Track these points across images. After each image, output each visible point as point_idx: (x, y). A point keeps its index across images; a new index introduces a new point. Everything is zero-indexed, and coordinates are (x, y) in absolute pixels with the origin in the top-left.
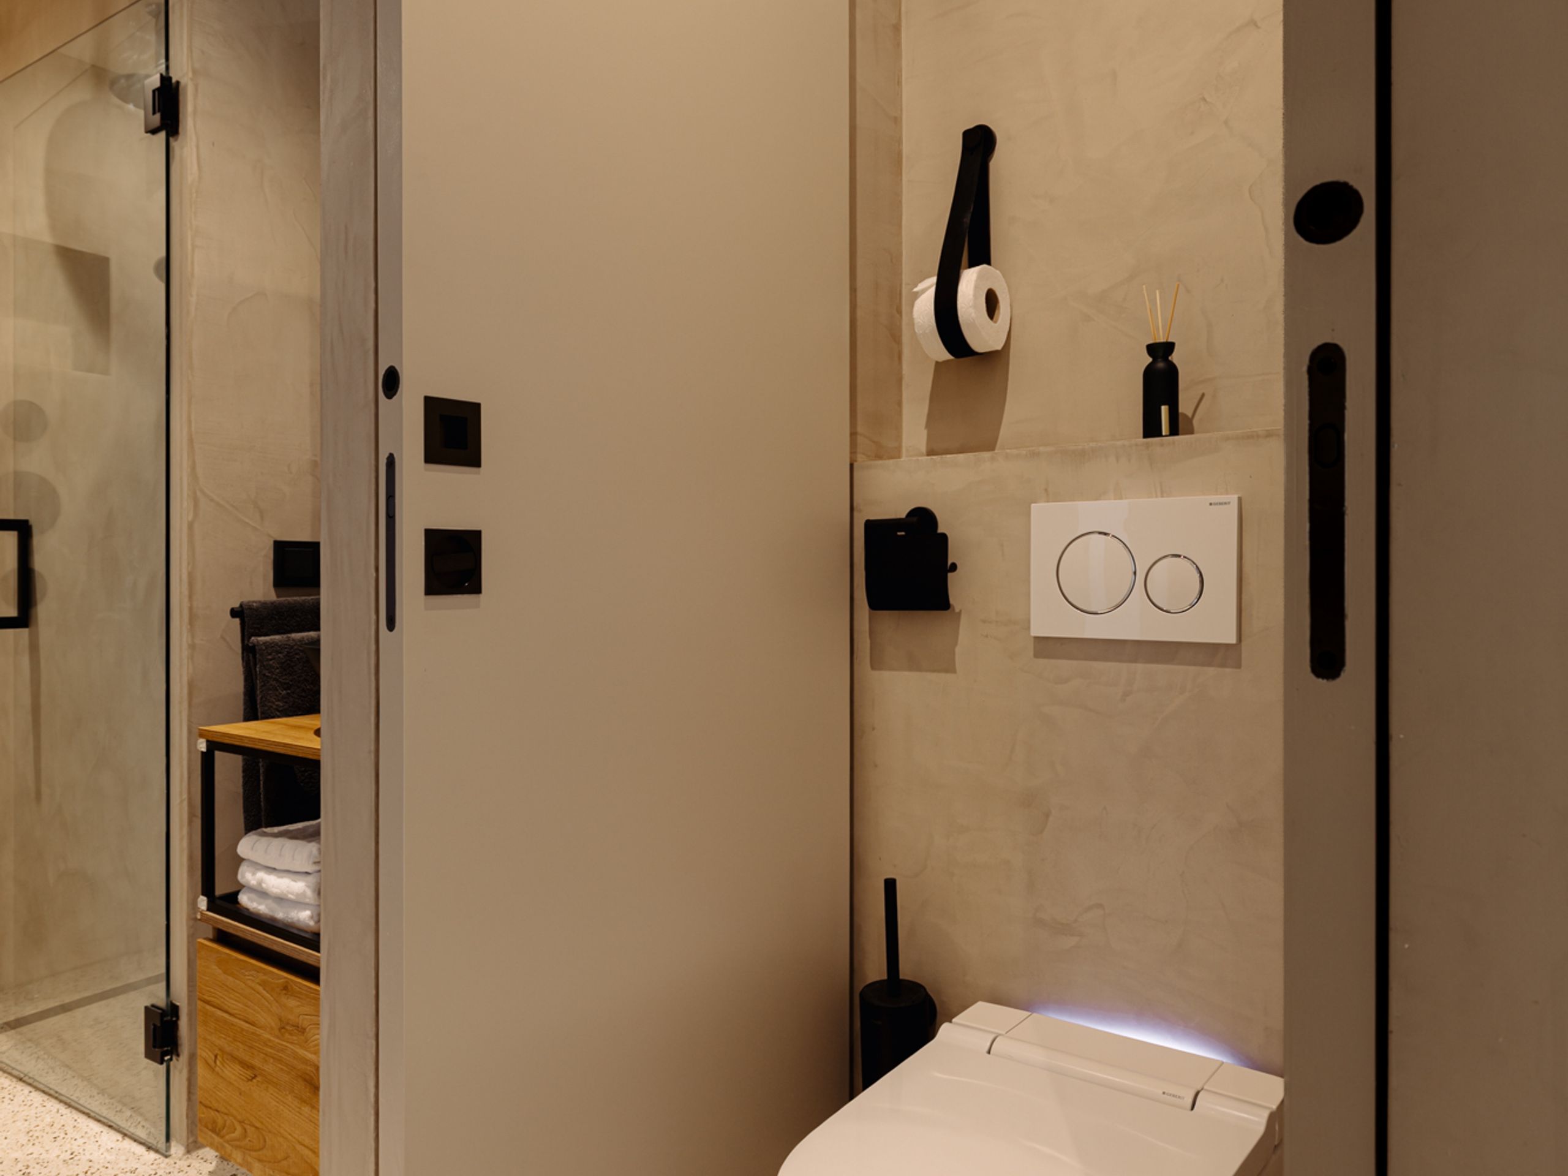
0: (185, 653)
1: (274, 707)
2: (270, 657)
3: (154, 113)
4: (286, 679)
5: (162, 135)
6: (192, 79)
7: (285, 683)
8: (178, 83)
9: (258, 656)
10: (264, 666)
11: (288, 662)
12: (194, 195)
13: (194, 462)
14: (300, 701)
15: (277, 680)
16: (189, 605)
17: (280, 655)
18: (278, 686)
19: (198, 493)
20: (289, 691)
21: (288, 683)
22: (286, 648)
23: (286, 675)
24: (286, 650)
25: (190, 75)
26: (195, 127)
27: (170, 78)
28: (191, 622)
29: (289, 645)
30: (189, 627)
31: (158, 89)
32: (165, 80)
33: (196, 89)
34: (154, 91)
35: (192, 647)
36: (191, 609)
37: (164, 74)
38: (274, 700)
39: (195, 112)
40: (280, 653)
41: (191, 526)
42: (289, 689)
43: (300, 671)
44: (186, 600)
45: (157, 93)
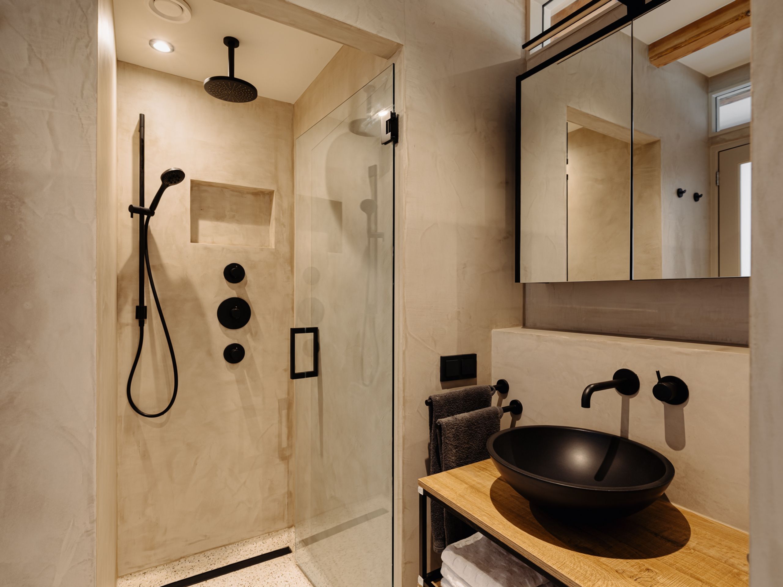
0: (401, 421)
1: (451, 460)
2: (448, 432)
3: (387, 133)
4: (456, 443)
5: (391, 145)
6: (405, 113)
7: (455, 445)
8: (398, 115)
9: (442, 431)
10: (446, 437)
11: (457, 433)
12: (406, 175)
13: (406, 319)
14: (462, 455)
15: (451, 445)
16: (403, 395)
17: (453, 430)
18: (453, 448)
19: (407, 335)
20: (457, 450)
21: (457, 445)
22: (456, 425)
23: (455, 441)
24: (456, 426)
25: (405, 110)
26: (407, 137)
27: (395, 113)
28: (404, 405)
29: (457, 424)
30: (403, 407)
31: (389, 120)
32: (393, 114)
33: (407, 118)
34: (387, 122)
35: (404, 417)
36: (404, 397)
37: (392, 112)
38: (451, 457)
39: (407, 129)
40: (453, 429)
41: (404, 353)
42: (457, 449)
43: (462, 438)
44: (401, 393)
45: (388, 122)
